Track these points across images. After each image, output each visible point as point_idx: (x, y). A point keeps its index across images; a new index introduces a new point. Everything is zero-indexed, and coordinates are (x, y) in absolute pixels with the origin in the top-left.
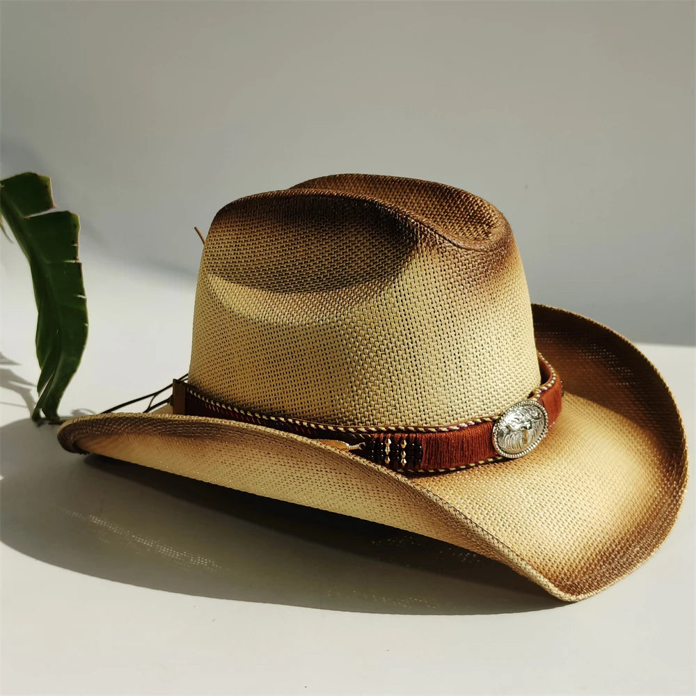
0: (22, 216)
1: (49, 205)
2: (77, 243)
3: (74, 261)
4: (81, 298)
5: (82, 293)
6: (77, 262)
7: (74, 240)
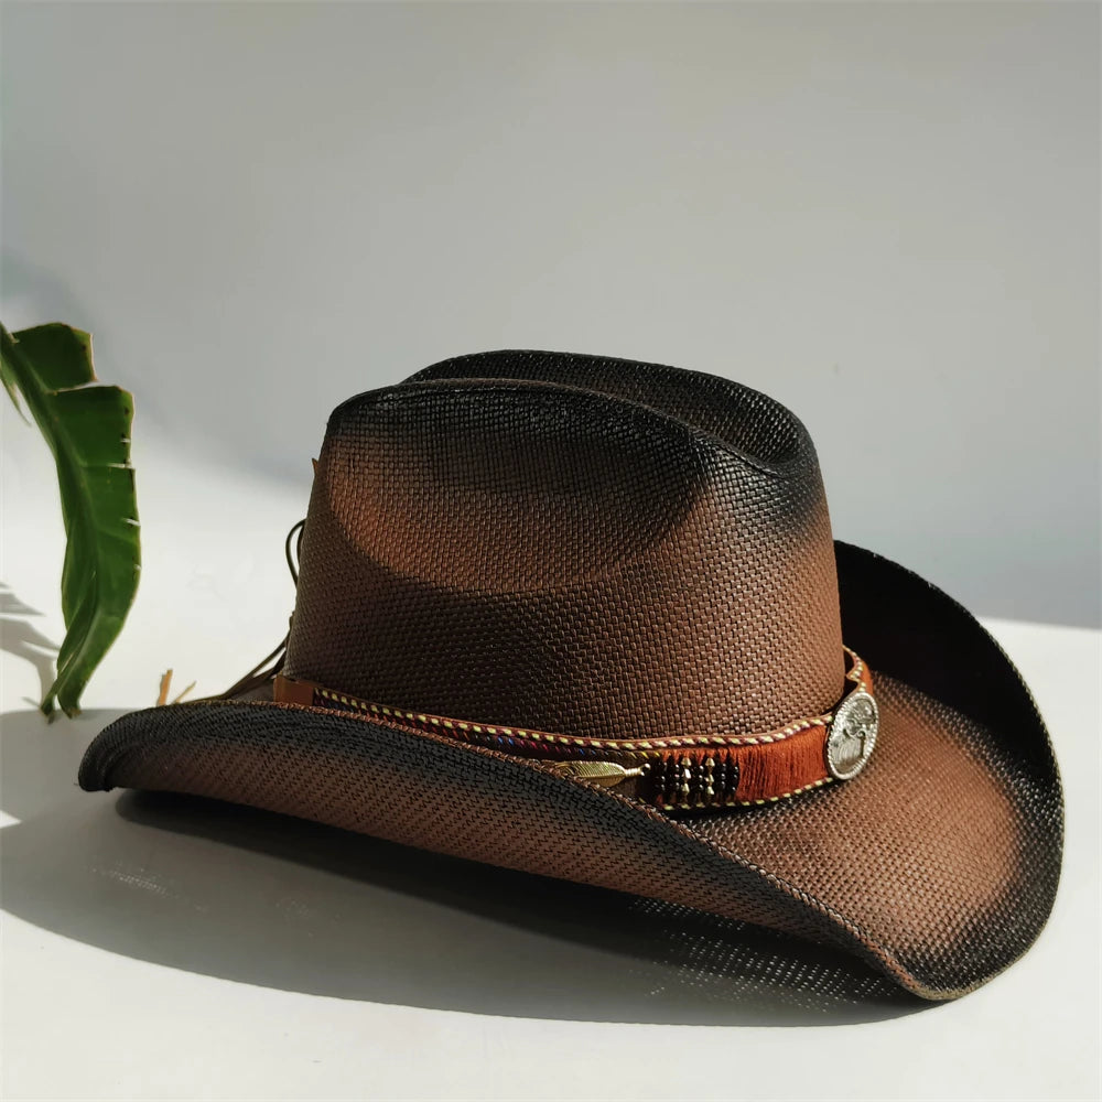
0: (45, 389)
1: (87, 375)
2: (129, 438)
3: (123, 466)
4: (132, 525)
5: (134, 516)
6: (129, 467)
7: (123, 432)
